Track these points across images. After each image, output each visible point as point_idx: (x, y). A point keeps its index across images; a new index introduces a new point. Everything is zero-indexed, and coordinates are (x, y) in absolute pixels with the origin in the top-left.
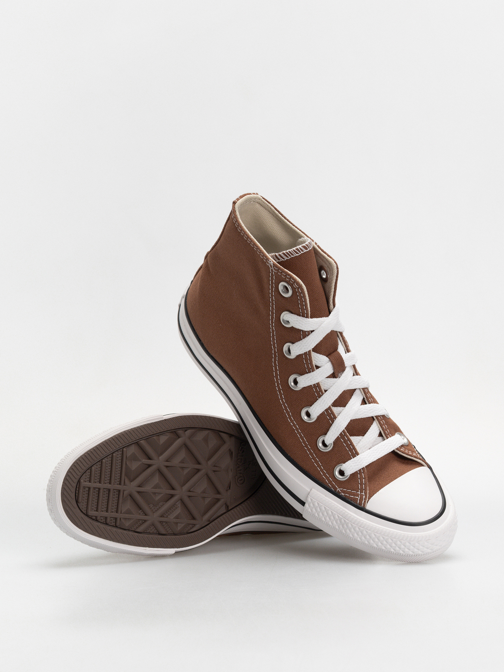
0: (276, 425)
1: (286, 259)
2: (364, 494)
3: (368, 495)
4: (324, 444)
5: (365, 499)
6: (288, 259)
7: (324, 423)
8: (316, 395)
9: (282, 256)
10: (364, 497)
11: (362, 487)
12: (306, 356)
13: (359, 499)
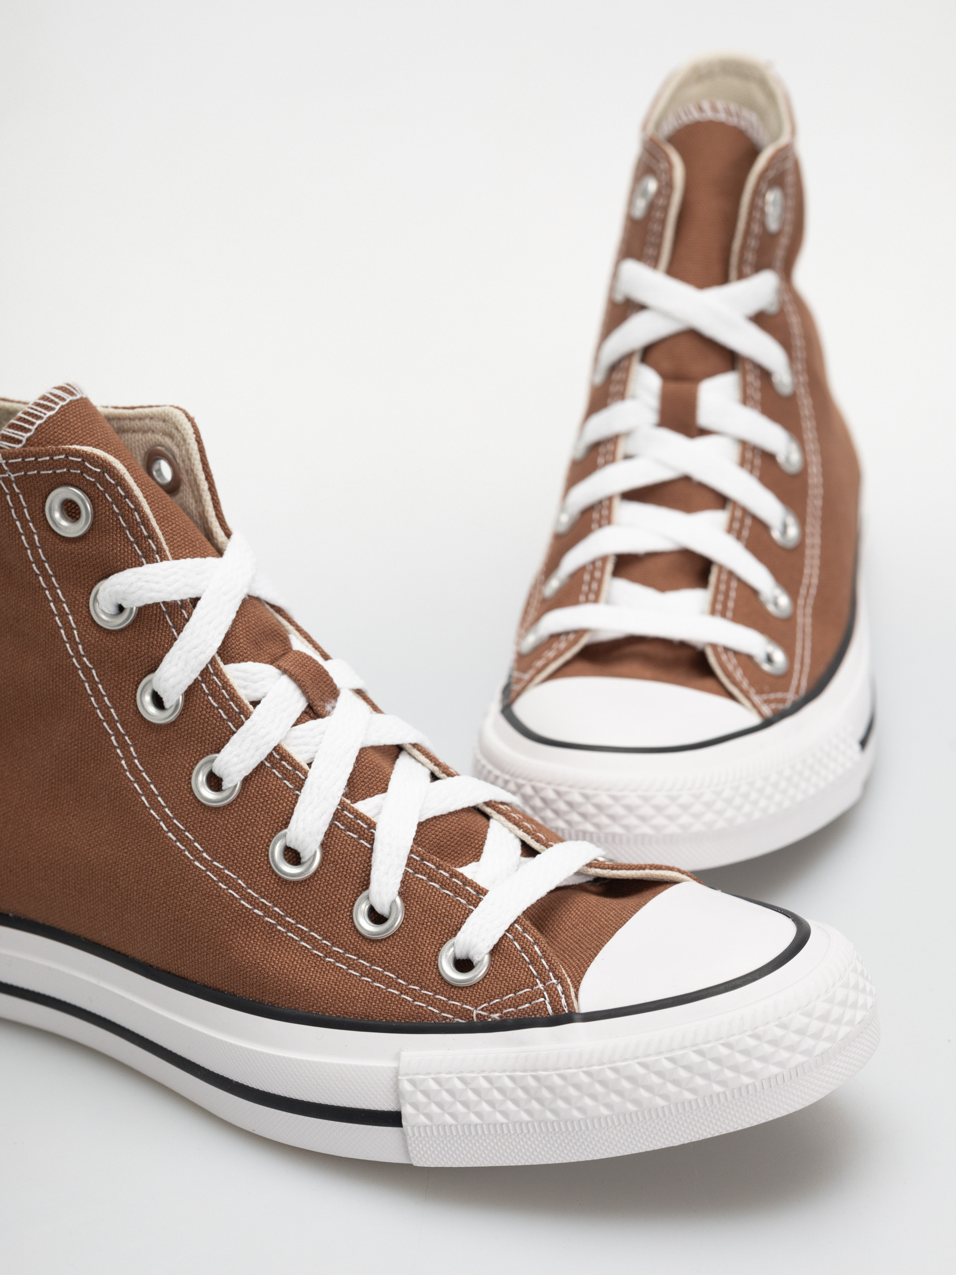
0: (216, 944)
1: (24, 440)
2: (554, 981)
3: (569, 980)
4: (376, 917)
5: (566, 992)
6: (31, 436)
7: (348, 858)
8: (287, 786)
9: (10, 437)
10: (559, 988)
11: (541, 967)
12: (209, 683)
13: (547, 1002)
